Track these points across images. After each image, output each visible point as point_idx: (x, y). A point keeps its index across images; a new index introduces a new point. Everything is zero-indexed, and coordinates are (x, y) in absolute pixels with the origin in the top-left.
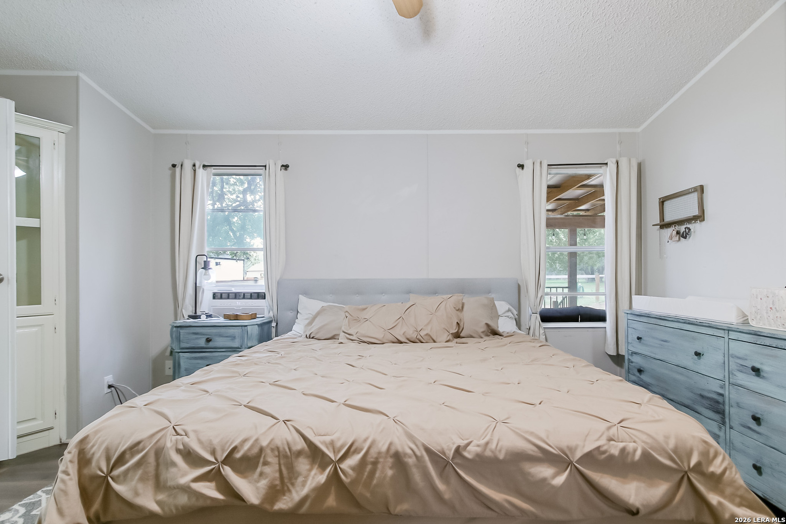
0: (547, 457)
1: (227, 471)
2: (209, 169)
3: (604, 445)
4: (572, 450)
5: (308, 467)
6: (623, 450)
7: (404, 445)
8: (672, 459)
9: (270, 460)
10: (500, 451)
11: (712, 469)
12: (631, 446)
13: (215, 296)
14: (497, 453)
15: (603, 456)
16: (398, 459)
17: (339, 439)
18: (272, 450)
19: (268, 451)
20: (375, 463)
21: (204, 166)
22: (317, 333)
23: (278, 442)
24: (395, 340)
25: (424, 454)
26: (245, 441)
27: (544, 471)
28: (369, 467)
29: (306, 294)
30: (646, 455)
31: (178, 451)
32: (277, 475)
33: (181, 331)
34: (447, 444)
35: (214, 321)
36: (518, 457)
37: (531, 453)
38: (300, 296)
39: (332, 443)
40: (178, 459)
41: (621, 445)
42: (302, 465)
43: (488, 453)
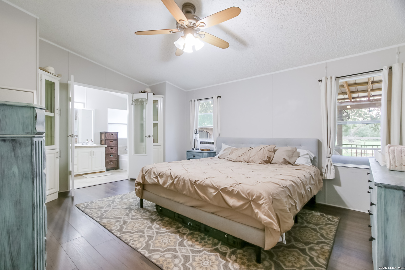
0: (213, 187)
1: (159, 177)
2: (199, 101)
3: (228, 187)
4: (220, 187)
5: (170, 179)
6: (233, 190)
7: (186, 178)
8: (246, 196)
9: (164, 176)
10: (204, 183)
11: (259, 202)
12: (235, 189)
13: (201, 143)
14: (203, 184)
15: (227, 190)
16: (184, 181)
17: (176, 174)
18: (165, 174)
19: (165, 175)
20: (180, 181)
21: (197, 100)
22: (220, 157)
23: (167, 173)
24: (240, 161)
25: (189, 181)
26: (162, 172)
27: (212, 191)
28: (179, 181)
29: (224, 143)
30: (238, 192)
31: (153, 172)
32: (165, 180)
33: (188, 153)
34: (193, 180)
35: (198, 151)
36: (207, 186)
37: (210, 185)
38: (223, 144)
39: (174, 175)
40: (153, 173)
41: (233, 188)
42: (169, 178)
43: (201, 183)
